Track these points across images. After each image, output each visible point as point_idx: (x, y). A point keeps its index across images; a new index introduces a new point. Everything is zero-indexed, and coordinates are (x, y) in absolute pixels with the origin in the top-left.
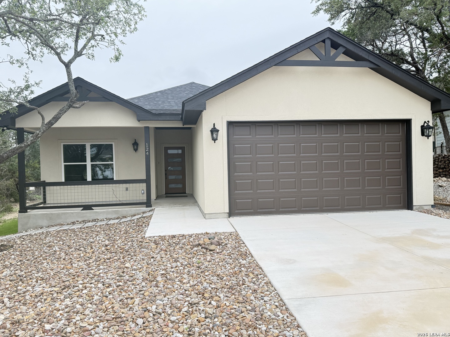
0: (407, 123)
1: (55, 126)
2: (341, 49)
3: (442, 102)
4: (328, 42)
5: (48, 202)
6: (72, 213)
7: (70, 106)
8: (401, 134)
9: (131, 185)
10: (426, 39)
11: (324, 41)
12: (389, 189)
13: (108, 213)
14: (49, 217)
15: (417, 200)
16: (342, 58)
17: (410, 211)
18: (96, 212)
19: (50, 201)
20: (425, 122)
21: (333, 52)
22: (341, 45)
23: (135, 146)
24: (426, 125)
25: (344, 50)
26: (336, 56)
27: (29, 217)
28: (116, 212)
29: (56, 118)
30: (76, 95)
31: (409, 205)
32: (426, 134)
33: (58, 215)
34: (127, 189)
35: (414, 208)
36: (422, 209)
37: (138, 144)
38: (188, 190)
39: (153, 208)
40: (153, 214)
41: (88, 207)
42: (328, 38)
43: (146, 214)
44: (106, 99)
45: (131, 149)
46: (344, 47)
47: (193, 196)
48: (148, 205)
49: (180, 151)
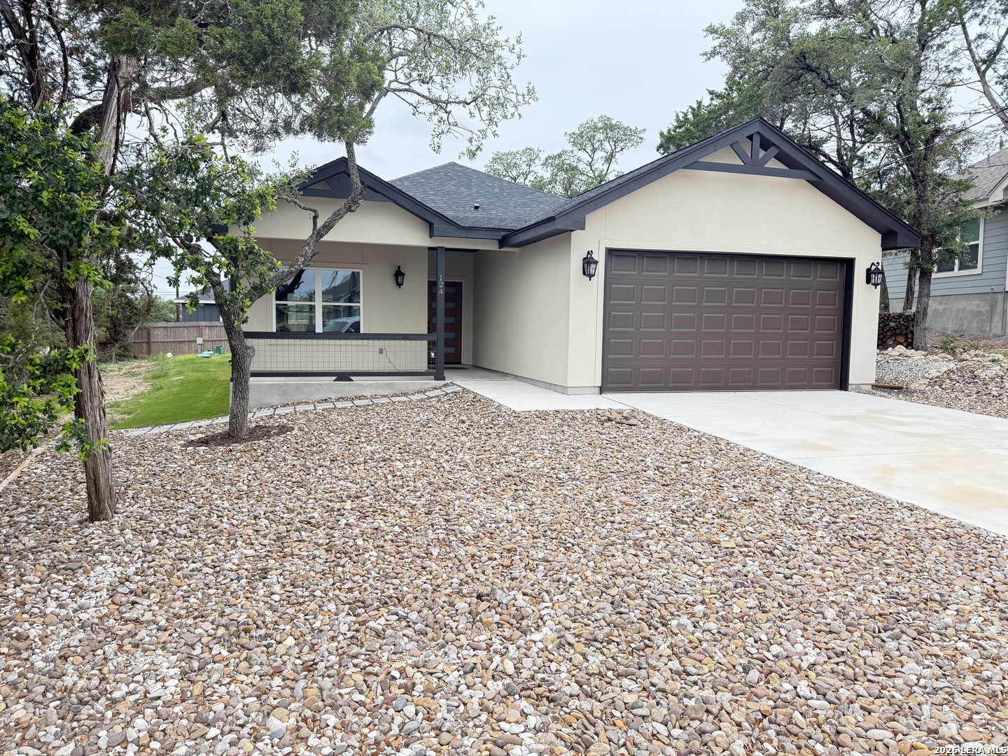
0: (848, 264)
1: (325, 238)
2: (773, 151)
3: (899, 236)
4: (757, 139)
6: (320, 385)
7: (349, 210)
8: (838, 279)
9: (387, 342)
10: (857, 122)
11: (750, 138)
12: (816, 359)
13: (378, 387)
14: (283, 390)
15: (853, 378)
16: (774, 164)
17: (843, 392)
18: (360, 385)
20: (873, 264)
21: (762, 153)
22: (774, 144)
23: (399, 275)
24: (873, 268)
25: (776, 151)
26: (766, 160)
28: (390, 386)
29: (328, 227)
30: (362, 191)
31: (843, 384)
32: (873, 281)
33: (298, 387)
34: (381, 351)
35: (850, 387)
36: (858, 389)
37: (403, 275)
38: (466, 358)
39: (447, 381)
40: (464, 389)
41: (343, 376)
42: (758, 133)
43: (449, 390)
44: (385, 198)
45: (390, 282)
46: (778, 147)
47: (479, 368)
48: (439, 377)
49: (452, 290)
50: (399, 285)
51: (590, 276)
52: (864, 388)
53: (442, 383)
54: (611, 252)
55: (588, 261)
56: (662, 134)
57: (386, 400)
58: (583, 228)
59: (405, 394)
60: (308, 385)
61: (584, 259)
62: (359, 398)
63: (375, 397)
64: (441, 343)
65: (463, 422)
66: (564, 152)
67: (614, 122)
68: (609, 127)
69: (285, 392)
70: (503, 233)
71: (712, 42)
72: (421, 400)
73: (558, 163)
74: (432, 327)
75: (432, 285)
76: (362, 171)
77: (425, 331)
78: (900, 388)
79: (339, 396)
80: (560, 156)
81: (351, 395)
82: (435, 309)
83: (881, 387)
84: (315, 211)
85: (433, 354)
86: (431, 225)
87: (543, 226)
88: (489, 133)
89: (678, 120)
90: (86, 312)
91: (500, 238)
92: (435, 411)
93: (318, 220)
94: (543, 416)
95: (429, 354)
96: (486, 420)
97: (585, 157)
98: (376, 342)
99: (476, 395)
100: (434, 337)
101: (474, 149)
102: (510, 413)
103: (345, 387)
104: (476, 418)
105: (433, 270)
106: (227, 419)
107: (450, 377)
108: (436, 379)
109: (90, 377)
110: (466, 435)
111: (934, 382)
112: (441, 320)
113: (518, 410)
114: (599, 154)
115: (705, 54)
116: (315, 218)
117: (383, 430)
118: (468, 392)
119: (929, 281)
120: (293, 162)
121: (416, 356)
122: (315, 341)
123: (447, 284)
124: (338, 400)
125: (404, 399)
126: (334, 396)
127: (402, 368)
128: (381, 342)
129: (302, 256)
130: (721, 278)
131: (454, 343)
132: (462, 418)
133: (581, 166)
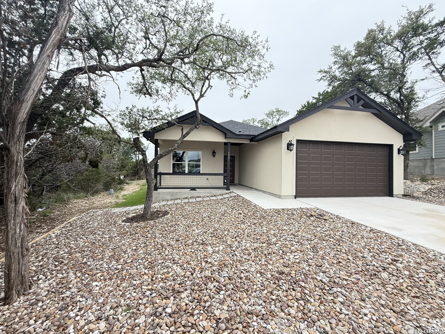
0: (390, 147)
2: (362, 101)
3: (413, 135)
5: (162, 185)
6: (185, 192)
7: (196, 128)
8: (386, 153)
9: (209, 176)
12: (379, 184)
13: (205, 193)
17: (391, 198)
18: (199, 192)
19: (163, 184)
22: (362, 99)
23: (214, 153)
25: (364, 102)
26: (359, 105)
27: (159, 193)
28: (210, 192)
29: (188, 134)
31: (390, 193)
32: (402, 153)
33: (177, 193)
34: (207, 179)
35: (394, 196)
36: (397, 196)
37: (215, 153)
38: (236, 181)
39: (231, 191)
40: (238, 195)
41: (193, 189)
42: (356, 94)
43: (232, 195)
44: (210, 125)
45: (211, 155)
46: (364, 100)
47: (242, 185)
48: (228, 189)
49: (232, 158)
50: (214, 156)
51: (291, 150)
52: (399, 196)
53: (229, 191)
54: (298, 141)
55: (289, 145)
56: (297, 111)
57: (208, 199)
58: (288, 131)
59: (215, 196)
60: (181, 192)
61: (288, 144)
62: (198, 197)
63: (204, 197)
64: (229, 176)
65: (241, 214)
66: (264, 119)
67: (279, 110)
68: (278, 111)
69: (172, 195)
70: (252, 137)
71: (320, 76)
72: (221, 199)
73: (262, 122)
74: (225, 171)
75: (225, 157)
76: (201, 115)
77: (223, 172)
78: (409, 195)
79: (191, 196)
80: (263, 120)
81: (196, 196)
82: (227, 165)
83: (405, 196)
84: (182, 127)
85: (225, 181)
86: (225, 134)
87: (271, 131)
88: (253, 86)
89: (302, 106)
90: (17, 162)
91: (251, 138)
92: (227, 206)
93: (183, 130)
94: (278, 212)
95: (224, 181)
96: (251, 213)
97: (270, 120)
98: (205, 176)
99: (243, 199)
100: (226, 175)
101: (246, 94)
102: (261, 210)
103: (194, 193)
104: (246, 211)
105: (226, 151)
106: (143, 206)
107: (232, 189)
108: (227, 190)
109: (16, 204)
110: (243, 223)
111: (425, 193)
112: (229, 168)
113: (265, 209)
114: (275, 119)
115: (318, 80)
116: (182, 129)
117: (205, 217)
118: (240, 196)
119: (409, 154)
120: (175, 109)
121: (219, 181)
122: (185, 176)
123: (231, 156)
124: (191, 198)
125: (214, 198)
126: (190, 196)
127: (214, 185)
128: (207, 176)
129: (177, 144)
130: (339, 152)
131: (233, 176)
132: (240, 211)
133: (270, 123)
